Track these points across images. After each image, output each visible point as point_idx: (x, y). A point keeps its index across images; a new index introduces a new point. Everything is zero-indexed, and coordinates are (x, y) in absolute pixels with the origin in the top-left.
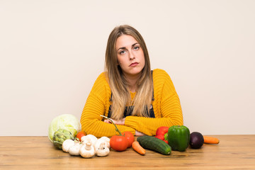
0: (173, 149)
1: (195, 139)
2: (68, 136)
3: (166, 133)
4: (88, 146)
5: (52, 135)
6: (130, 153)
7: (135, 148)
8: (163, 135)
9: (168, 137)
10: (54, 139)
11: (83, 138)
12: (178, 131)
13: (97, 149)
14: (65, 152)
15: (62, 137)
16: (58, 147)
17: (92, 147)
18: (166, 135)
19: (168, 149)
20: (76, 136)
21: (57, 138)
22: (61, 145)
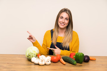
0: (77, 63)
1: (86, 58)
2: (34, 56)
3: (74, 55)
4: (42, 61)
5: (27, 55)
6: (59, 63)
7: (61, 61)
8: (73, 56)
9: (75, 57)
10: (28, 57)
11: (40, 57)
12: (80, 55)
13: (46, 62)
14: (32, 62)
15: (31, 56)
16: (29, 60)
17: (44, 61)
18: (74, 56)
19: (75, 62)
20: (37, 56)
21: (29, 56)
22: (31, 59)
